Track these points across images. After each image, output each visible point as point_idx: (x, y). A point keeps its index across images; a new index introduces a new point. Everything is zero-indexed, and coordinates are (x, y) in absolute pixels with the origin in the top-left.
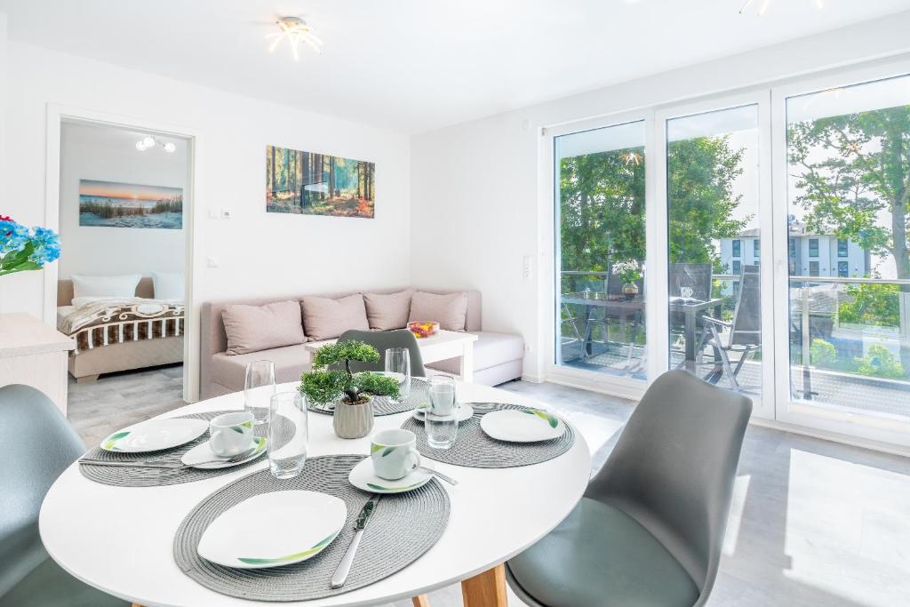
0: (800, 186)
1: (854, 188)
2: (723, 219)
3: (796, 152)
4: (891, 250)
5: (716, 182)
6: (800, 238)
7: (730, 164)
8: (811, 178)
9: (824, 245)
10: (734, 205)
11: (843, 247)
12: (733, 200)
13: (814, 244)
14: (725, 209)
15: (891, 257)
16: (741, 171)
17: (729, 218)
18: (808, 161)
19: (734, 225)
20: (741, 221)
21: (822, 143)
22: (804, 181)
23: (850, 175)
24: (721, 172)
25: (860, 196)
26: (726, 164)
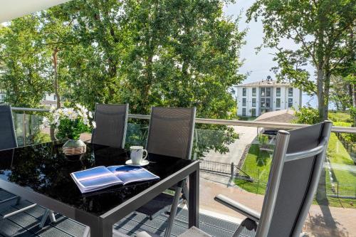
0: (275, 59)
1: (296, 64)
2: (233, 74)
3: (274, 41)
4: (316, 93)
5: (230, 48)
6: (272, 87)
7: (239, 38)
8: (280, 55)
9: (283, 91)
10: (240, 65)
11: (291, 91)
12: (240, 62)
13: (278, 89)
14: (235, 67)
15: (316, 96)
16: (245, 43)
17: (238, 73)
18: (279, 46)
19: (240, 78)
20: (244, 75)
21: (286, 36)
22: (277, 57)
23: (295, 58)
24: (234, 43)
25: (298, 68)
26: (237, 38)
